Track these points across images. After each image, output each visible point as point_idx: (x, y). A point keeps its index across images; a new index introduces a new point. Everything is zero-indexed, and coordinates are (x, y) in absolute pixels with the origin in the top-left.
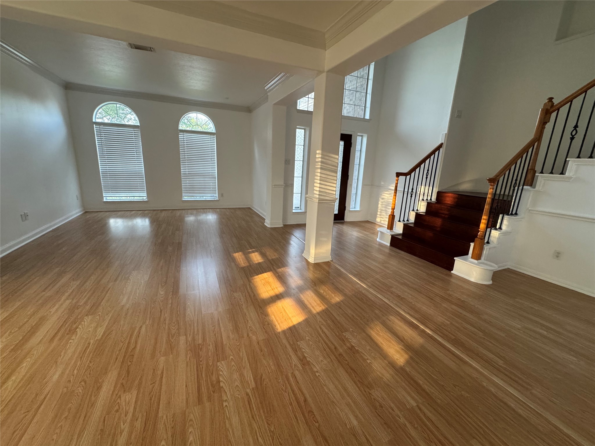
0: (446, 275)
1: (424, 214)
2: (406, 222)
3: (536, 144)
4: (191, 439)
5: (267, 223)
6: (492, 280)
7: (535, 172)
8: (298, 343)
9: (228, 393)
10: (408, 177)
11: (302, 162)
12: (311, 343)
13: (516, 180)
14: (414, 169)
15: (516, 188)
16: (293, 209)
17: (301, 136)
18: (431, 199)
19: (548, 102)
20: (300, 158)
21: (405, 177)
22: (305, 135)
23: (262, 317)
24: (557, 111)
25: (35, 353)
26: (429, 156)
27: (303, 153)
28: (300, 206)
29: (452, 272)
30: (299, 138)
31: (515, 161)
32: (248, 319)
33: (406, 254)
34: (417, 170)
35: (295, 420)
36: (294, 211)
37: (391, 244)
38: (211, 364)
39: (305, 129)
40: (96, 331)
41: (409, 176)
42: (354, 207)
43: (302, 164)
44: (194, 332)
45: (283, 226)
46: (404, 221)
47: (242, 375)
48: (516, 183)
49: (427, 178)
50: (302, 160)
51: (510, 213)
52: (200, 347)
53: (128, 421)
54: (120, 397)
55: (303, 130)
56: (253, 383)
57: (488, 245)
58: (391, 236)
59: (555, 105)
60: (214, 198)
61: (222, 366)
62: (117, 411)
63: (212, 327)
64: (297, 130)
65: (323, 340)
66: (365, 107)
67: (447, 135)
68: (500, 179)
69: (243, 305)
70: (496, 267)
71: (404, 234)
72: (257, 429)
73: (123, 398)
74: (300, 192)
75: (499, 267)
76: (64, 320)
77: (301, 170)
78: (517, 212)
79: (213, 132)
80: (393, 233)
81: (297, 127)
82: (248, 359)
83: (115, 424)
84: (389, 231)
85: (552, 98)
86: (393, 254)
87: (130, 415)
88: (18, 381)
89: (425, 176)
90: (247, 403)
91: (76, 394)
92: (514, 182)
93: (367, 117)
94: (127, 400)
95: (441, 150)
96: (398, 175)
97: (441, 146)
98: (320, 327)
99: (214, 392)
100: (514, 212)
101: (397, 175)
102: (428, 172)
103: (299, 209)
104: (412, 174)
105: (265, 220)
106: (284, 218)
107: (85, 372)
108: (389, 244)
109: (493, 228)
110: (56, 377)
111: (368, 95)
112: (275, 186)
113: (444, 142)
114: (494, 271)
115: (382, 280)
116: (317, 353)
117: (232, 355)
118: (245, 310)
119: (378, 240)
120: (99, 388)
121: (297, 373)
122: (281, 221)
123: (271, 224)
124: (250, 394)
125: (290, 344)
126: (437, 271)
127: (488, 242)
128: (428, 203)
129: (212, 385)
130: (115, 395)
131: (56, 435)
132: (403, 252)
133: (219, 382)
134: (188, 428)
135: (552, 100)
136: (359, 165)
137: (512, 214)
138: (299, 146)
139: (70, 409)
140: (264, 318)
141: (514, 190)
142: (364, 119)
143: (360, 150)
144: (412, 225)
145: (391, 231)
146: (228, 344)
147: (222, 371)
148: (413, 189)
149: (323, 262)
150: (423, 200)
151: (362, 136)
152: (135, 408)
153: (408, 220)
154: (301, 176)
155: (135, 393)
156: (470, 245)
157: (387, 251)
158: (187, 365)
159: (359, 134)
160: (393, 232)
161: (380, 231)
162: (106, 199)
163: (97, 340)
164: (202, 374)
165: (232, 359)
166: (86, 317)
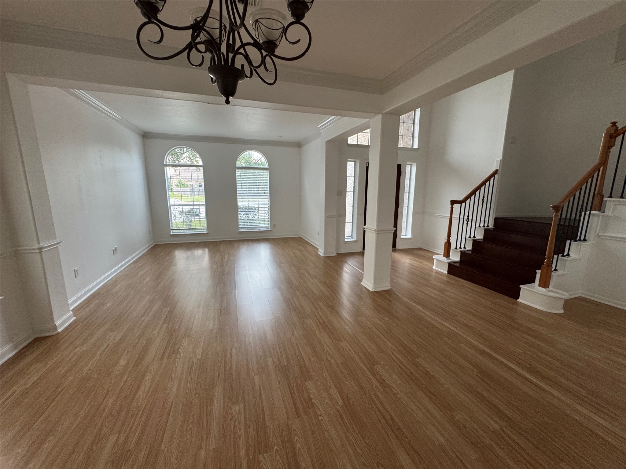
0: (513, 303)
1: (482, 241)
2: (463, 249)
3: (601, 168)
4: (298, 445)
5: (321, 252)
6: (563, 309)
7: (602, 197)
8: (375, 367)
9: (321, 409)
10: (463, 204)
11: (353, 192)
12: (386, 367)
13: (582, 205)
14: (469, 197)
15: (583, 213)
16: (345, 238)
17: (351, 168)
18: (488, 226)
19: (611, 126)
20: (350, 188)
21: (460, 204)
22: (355, 167)
23: (336, 343)
24: (622, 135)
25: (152, 368)
26: (484, 183)
27: (353, 184)
28: (352, 234)
29: (518, 300)
30: (350, 170)
31: (580, 187)
32: (324, 344)
33: (466, 281)
34: (473, 197)
35: (386, 435)
36: (346, 240)
37: (448, 272)
38: (300, 383)
39: (355, 162)
40: (195, 351)
41: (465, 203)
42: (405, 235)
43: (353, 194)
44: (278, 355)
45: (336, 255)
46: (460, 248)
47: (329, 394)
48: (582, 208)
49: (483, 204)
50: (353, 190)
51: (578, 238)
52: (287, 368)
53: (243, 428)
54: (230, 408)
55: (353, 163)
56: (341, 401)
57: (556, 273)
58: (448, 264)
59: (619, 129)
60: (267, 229)
61: (310, 385)
62: (231, 419)
63: (293, 350)
64: (348, 162)
65: (398, 364)
66: (413, 137)
67: (501, 161)
68: (565, 205)
69: (316, 332)
70: (566, 296)
71: (461, 262)
72: (353, 441)
73: (233, 409)
74: (351, 221)
75: (571, 295)
76: (167, 342)
77: (352, 200)
78: (586, 238)
79: (266, 167)
80: (450, 261)
81: (348, 160)
82: (332, 380)
83: (233, 430)
84: (446, 258)
85: (616, 122)
86: (452, 281)
87: (243, 424)
88: (147, 390)
89: (481, 203)
90: (340, 419)
91: (195, 404)
92: (580, 207)
93: (416, 146)
94: (237, 411)
95: (496, 176)
96: (453, 202)
97: (496, 172)
98: (392, 352)
99: (308, 407)
100: (582, 238)
101: (451, 203)
102: (483, 199)
103: (351, 237)
104: (467, 202)
105: (319, 250)
106: (338, 247)
107: (196, 386)
108: (446, 272)
109: (561, 255)
110: (174, 389)
111: (416, 126)
112: (329, 217)
113: (499, 169)
114: (565, 299)
115: (445, 308)
116: (395, 376)
117: (317, 376)
118: (319, 336)
119: (434, 267)
120: (212, 400)
121: (379, 394)
122: (334, 250)
123: (325, 253)
124: (341, 411)
125: (367, 368)
126: (502, 300)
127: (556, 270)
128: (485, 229)
129: (305, 401)
130: (226, 407)
131: (189, 435)
132: (462, 280)
133: (310, 399)
134: (294, 437)
135: (615, 125)
136: (409, 192)
137: (580, 240)
138: (349, 177)
139: (193, 415)
140: (338, 343)
141: (580, 216)
142: (412, 149)
143: (409, 178)
144: (470, 252)
145: (448, 258)
146: (311, 366)
147: (310, 389)
148: (468, 216)
149: (383, 291)
150: (480, 226)
151: (411, 165)
152: (245, 418)
153: (465, 248)
154: (352, 206)
155: (242, 405)
156: (536, 273)
157: (445, 279)
158: (279, 384)
159: (407, 163)
160: (450, 259)
161: (436, 259)
162: (173, 232)
163: (198, 360)
164: (294, 392)
165: (317, 379)
166: (183, 339)
